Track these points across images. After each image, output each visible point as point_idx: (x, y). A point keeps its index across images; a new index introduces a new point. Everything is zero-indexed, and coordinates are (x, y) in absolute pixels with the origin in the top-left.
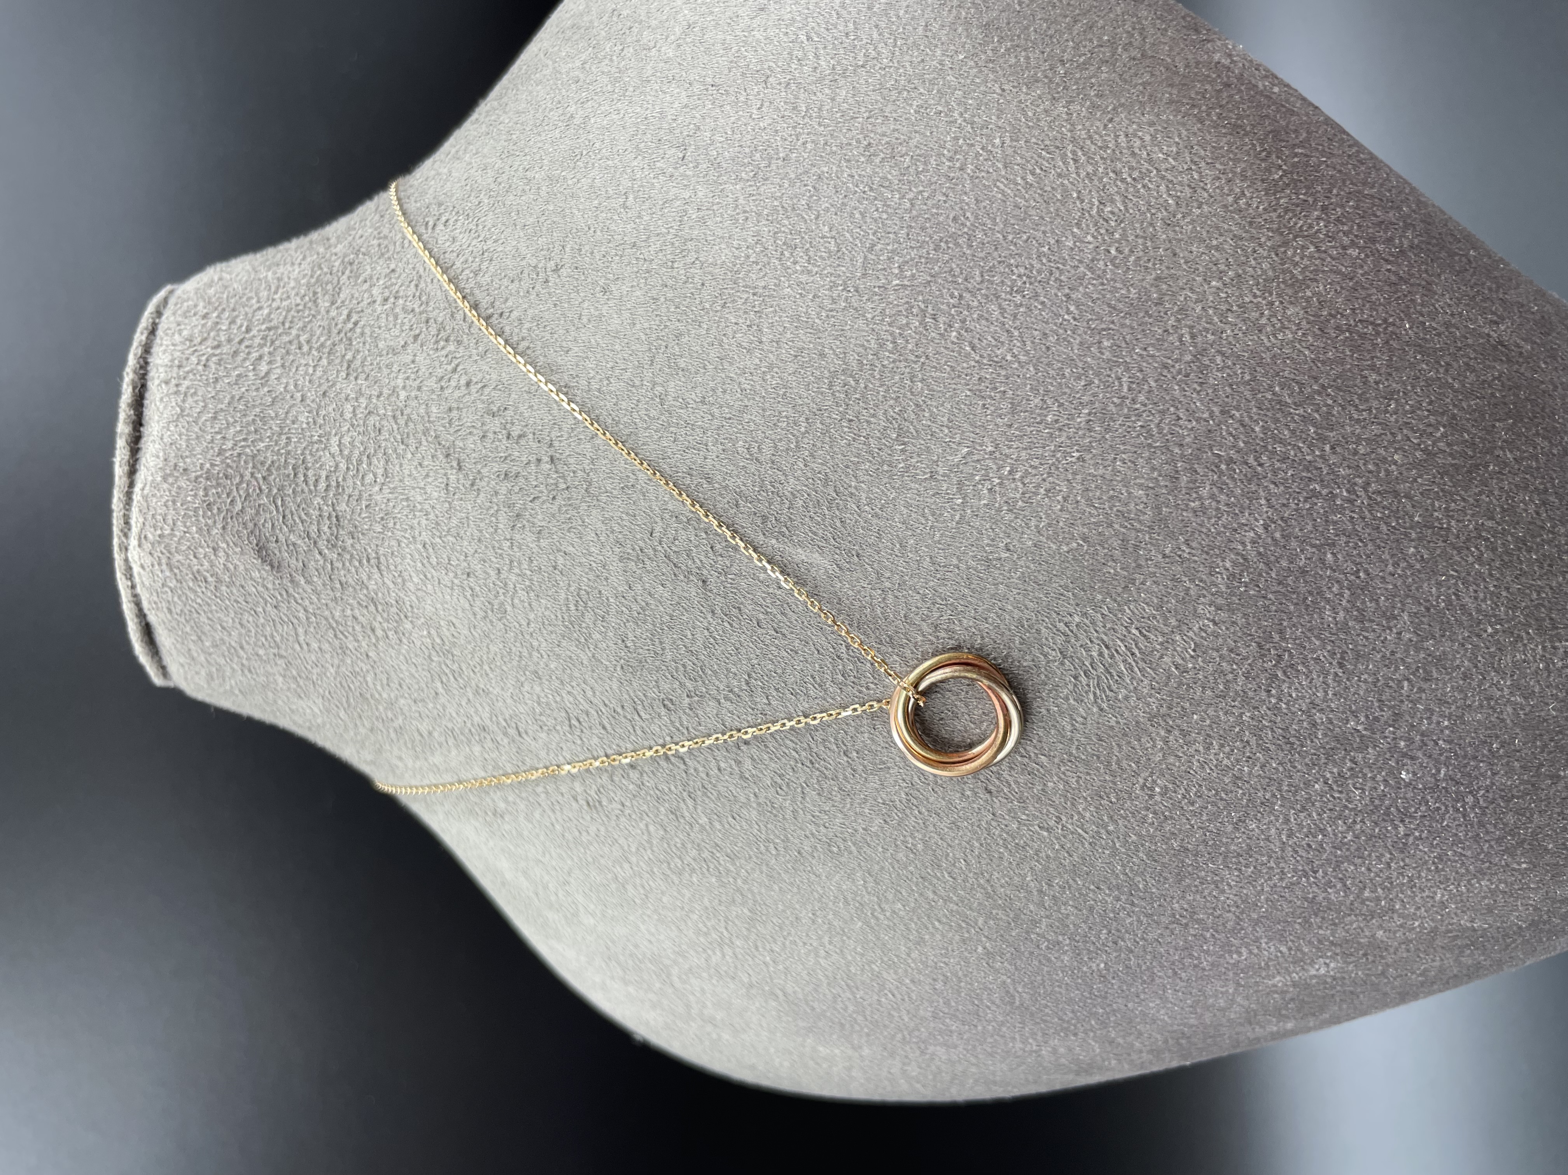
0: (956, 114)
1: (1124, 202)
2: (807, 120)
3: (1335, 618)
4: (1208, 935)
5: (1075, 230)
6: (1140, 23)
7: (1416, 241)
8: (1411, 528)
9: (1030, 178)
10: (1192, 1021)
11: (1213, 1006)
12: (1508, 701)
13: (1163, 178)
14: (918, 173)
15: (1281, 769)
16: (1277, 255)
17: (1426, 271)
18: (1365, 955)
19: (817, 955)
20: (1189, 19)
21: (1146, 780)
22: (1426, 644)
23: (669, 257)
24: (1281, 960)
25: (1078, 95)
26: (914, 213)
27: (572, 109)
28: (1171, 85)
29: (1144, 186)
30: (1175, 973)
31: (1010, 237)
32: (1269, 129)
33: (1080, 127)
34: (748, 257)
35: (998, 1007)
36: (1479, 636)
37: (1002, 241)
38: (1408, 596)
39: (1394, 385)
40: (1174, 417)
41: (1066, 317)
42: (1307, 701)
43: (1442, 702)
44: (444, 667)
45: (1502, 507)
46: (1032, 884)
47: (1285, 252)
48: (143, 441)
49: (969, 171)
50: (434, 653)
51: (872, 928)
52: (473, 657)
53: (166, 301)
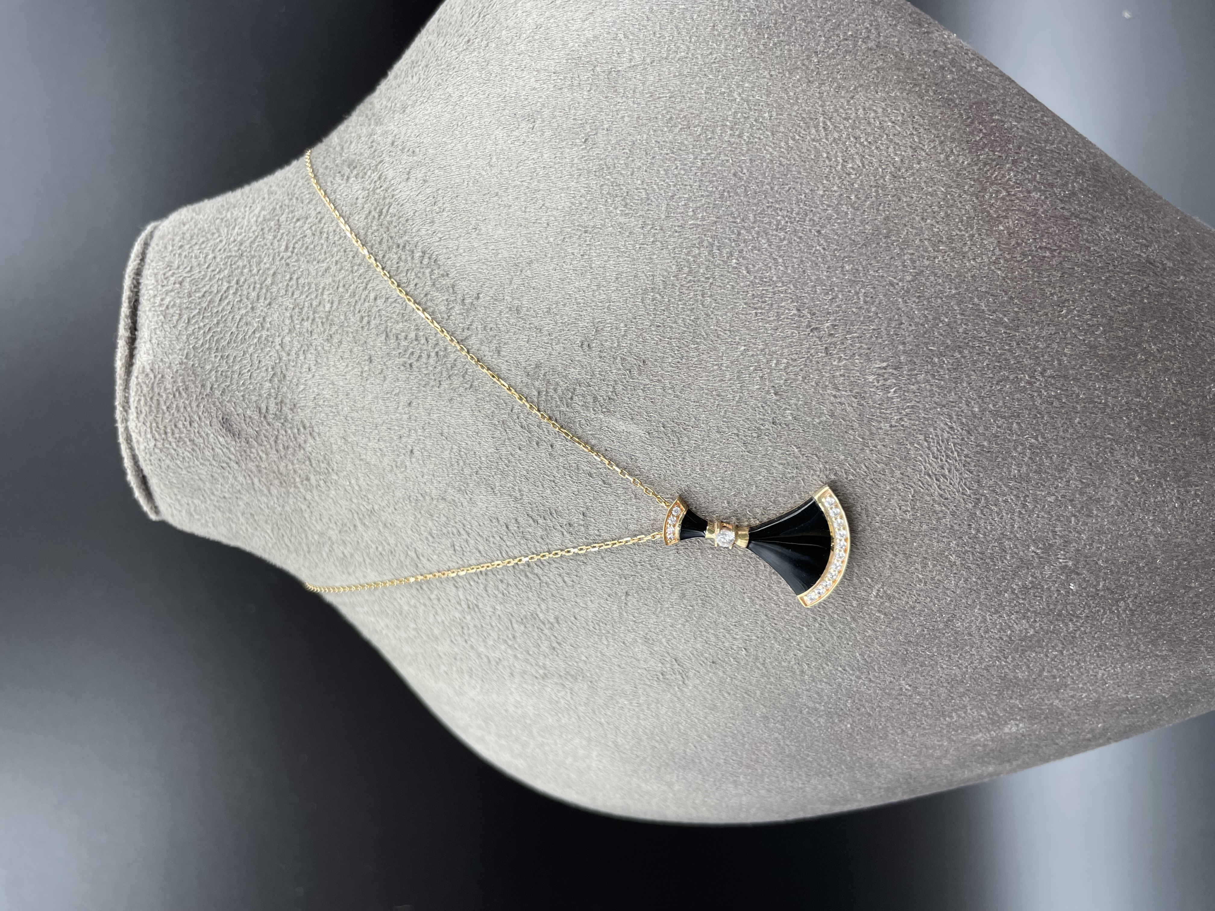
0: (735, 95)
1: (861, 160)
2: (624, 99)
3: (1019, 471)
4: (927, 704)
5: (825, 182)
6: (876, 20)
7: (1085, 185)
8: (1077, 403)
9: (791, 142)
10: (918, 766)
11: (932, 755)
12: (1151, 531)
13: (891, 141)
14: (707, 140)
15: (979, 582)
16: (977, 198)
17: (1092, 208)
18: (1046, 718)
19: (638, 718)
20: (914, 16)
21: (879, 590)
22: (1087, 490)
23: (523, 203)
24: (982, 722)
25: (828, 78)
26: (704, 171)
27: (450, 90)
28: (899, 69)
29: (877, 148)
30: (903, 731)
31: (776, 188)
32: (973, 101)
33: (828, 103)
34: (581, 204)
35: (773, 756)
36: (1129, 483)
37: (769, 191)
38: (1074, 454)
39: (1065, 296)
40: (897, 323)
41: (818, 248)
42: (999, 532)
43: (1100, 532)
44: (362, 507)
45: (1147, 386)
46: (795, 667)
47: (983, 196)
48: (138, 341)
49: (745, 138)
50: (354, 496)
51: (679, 699)
52: (383, 500)
53: (151, 235)
